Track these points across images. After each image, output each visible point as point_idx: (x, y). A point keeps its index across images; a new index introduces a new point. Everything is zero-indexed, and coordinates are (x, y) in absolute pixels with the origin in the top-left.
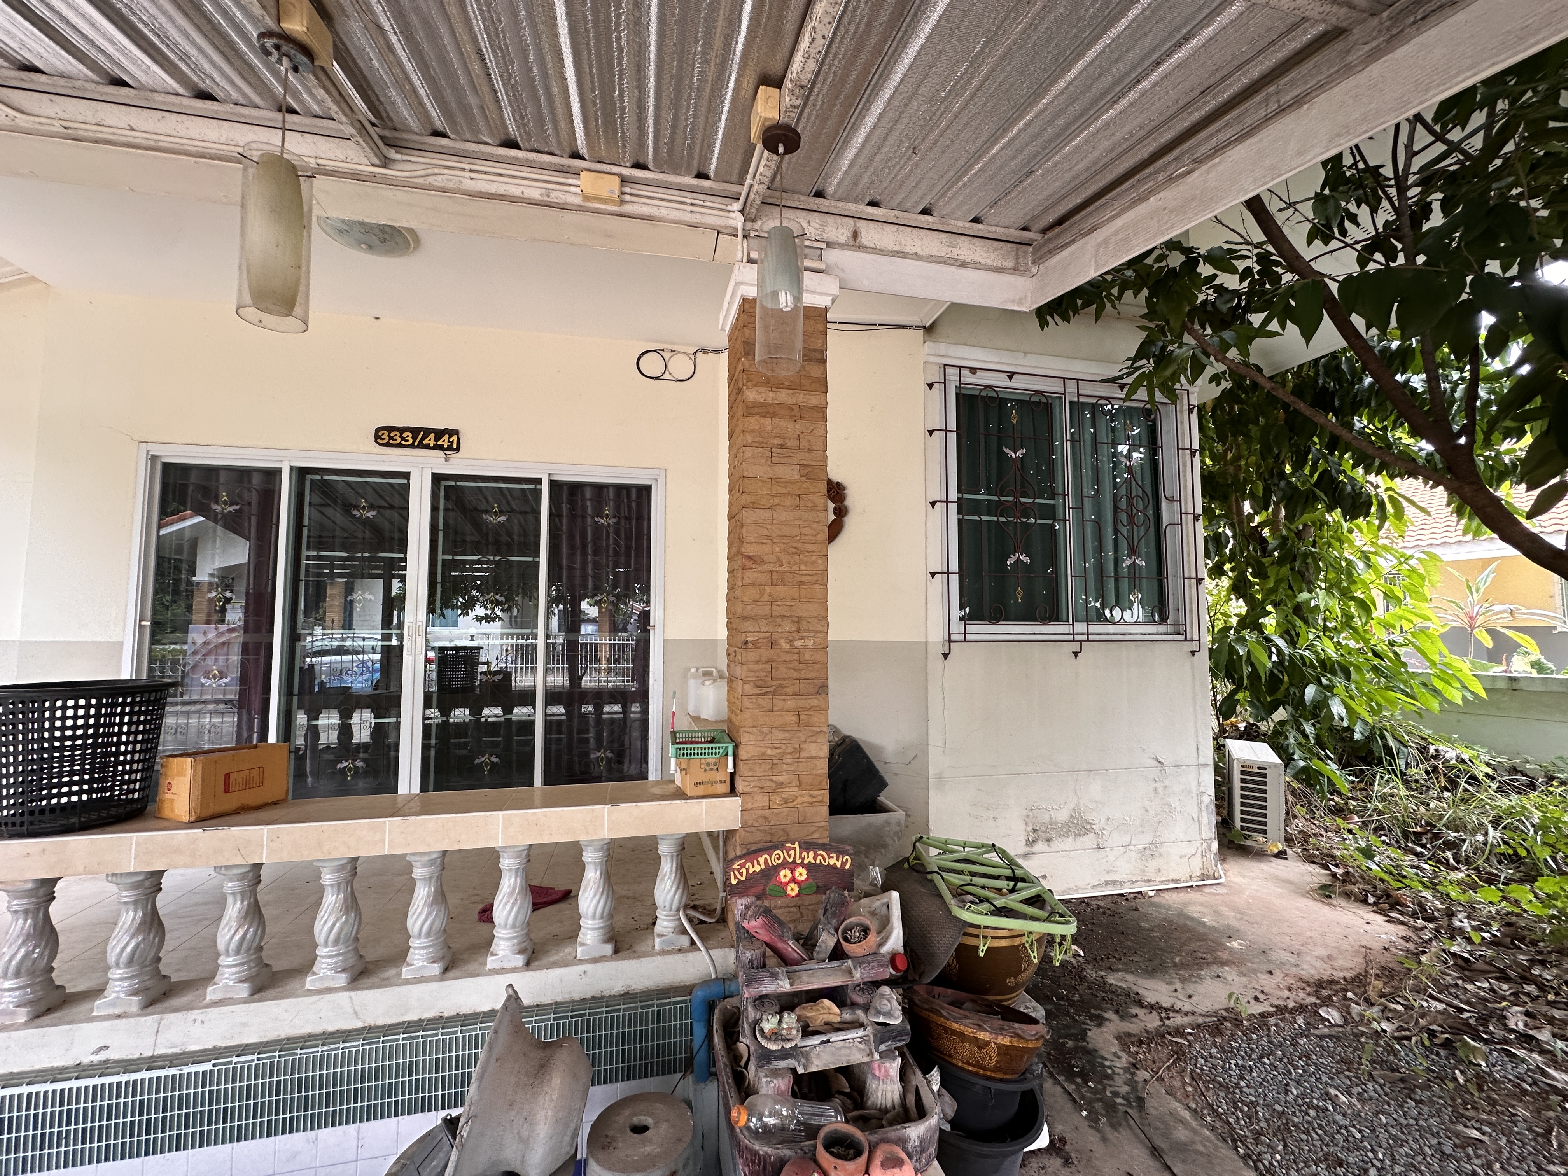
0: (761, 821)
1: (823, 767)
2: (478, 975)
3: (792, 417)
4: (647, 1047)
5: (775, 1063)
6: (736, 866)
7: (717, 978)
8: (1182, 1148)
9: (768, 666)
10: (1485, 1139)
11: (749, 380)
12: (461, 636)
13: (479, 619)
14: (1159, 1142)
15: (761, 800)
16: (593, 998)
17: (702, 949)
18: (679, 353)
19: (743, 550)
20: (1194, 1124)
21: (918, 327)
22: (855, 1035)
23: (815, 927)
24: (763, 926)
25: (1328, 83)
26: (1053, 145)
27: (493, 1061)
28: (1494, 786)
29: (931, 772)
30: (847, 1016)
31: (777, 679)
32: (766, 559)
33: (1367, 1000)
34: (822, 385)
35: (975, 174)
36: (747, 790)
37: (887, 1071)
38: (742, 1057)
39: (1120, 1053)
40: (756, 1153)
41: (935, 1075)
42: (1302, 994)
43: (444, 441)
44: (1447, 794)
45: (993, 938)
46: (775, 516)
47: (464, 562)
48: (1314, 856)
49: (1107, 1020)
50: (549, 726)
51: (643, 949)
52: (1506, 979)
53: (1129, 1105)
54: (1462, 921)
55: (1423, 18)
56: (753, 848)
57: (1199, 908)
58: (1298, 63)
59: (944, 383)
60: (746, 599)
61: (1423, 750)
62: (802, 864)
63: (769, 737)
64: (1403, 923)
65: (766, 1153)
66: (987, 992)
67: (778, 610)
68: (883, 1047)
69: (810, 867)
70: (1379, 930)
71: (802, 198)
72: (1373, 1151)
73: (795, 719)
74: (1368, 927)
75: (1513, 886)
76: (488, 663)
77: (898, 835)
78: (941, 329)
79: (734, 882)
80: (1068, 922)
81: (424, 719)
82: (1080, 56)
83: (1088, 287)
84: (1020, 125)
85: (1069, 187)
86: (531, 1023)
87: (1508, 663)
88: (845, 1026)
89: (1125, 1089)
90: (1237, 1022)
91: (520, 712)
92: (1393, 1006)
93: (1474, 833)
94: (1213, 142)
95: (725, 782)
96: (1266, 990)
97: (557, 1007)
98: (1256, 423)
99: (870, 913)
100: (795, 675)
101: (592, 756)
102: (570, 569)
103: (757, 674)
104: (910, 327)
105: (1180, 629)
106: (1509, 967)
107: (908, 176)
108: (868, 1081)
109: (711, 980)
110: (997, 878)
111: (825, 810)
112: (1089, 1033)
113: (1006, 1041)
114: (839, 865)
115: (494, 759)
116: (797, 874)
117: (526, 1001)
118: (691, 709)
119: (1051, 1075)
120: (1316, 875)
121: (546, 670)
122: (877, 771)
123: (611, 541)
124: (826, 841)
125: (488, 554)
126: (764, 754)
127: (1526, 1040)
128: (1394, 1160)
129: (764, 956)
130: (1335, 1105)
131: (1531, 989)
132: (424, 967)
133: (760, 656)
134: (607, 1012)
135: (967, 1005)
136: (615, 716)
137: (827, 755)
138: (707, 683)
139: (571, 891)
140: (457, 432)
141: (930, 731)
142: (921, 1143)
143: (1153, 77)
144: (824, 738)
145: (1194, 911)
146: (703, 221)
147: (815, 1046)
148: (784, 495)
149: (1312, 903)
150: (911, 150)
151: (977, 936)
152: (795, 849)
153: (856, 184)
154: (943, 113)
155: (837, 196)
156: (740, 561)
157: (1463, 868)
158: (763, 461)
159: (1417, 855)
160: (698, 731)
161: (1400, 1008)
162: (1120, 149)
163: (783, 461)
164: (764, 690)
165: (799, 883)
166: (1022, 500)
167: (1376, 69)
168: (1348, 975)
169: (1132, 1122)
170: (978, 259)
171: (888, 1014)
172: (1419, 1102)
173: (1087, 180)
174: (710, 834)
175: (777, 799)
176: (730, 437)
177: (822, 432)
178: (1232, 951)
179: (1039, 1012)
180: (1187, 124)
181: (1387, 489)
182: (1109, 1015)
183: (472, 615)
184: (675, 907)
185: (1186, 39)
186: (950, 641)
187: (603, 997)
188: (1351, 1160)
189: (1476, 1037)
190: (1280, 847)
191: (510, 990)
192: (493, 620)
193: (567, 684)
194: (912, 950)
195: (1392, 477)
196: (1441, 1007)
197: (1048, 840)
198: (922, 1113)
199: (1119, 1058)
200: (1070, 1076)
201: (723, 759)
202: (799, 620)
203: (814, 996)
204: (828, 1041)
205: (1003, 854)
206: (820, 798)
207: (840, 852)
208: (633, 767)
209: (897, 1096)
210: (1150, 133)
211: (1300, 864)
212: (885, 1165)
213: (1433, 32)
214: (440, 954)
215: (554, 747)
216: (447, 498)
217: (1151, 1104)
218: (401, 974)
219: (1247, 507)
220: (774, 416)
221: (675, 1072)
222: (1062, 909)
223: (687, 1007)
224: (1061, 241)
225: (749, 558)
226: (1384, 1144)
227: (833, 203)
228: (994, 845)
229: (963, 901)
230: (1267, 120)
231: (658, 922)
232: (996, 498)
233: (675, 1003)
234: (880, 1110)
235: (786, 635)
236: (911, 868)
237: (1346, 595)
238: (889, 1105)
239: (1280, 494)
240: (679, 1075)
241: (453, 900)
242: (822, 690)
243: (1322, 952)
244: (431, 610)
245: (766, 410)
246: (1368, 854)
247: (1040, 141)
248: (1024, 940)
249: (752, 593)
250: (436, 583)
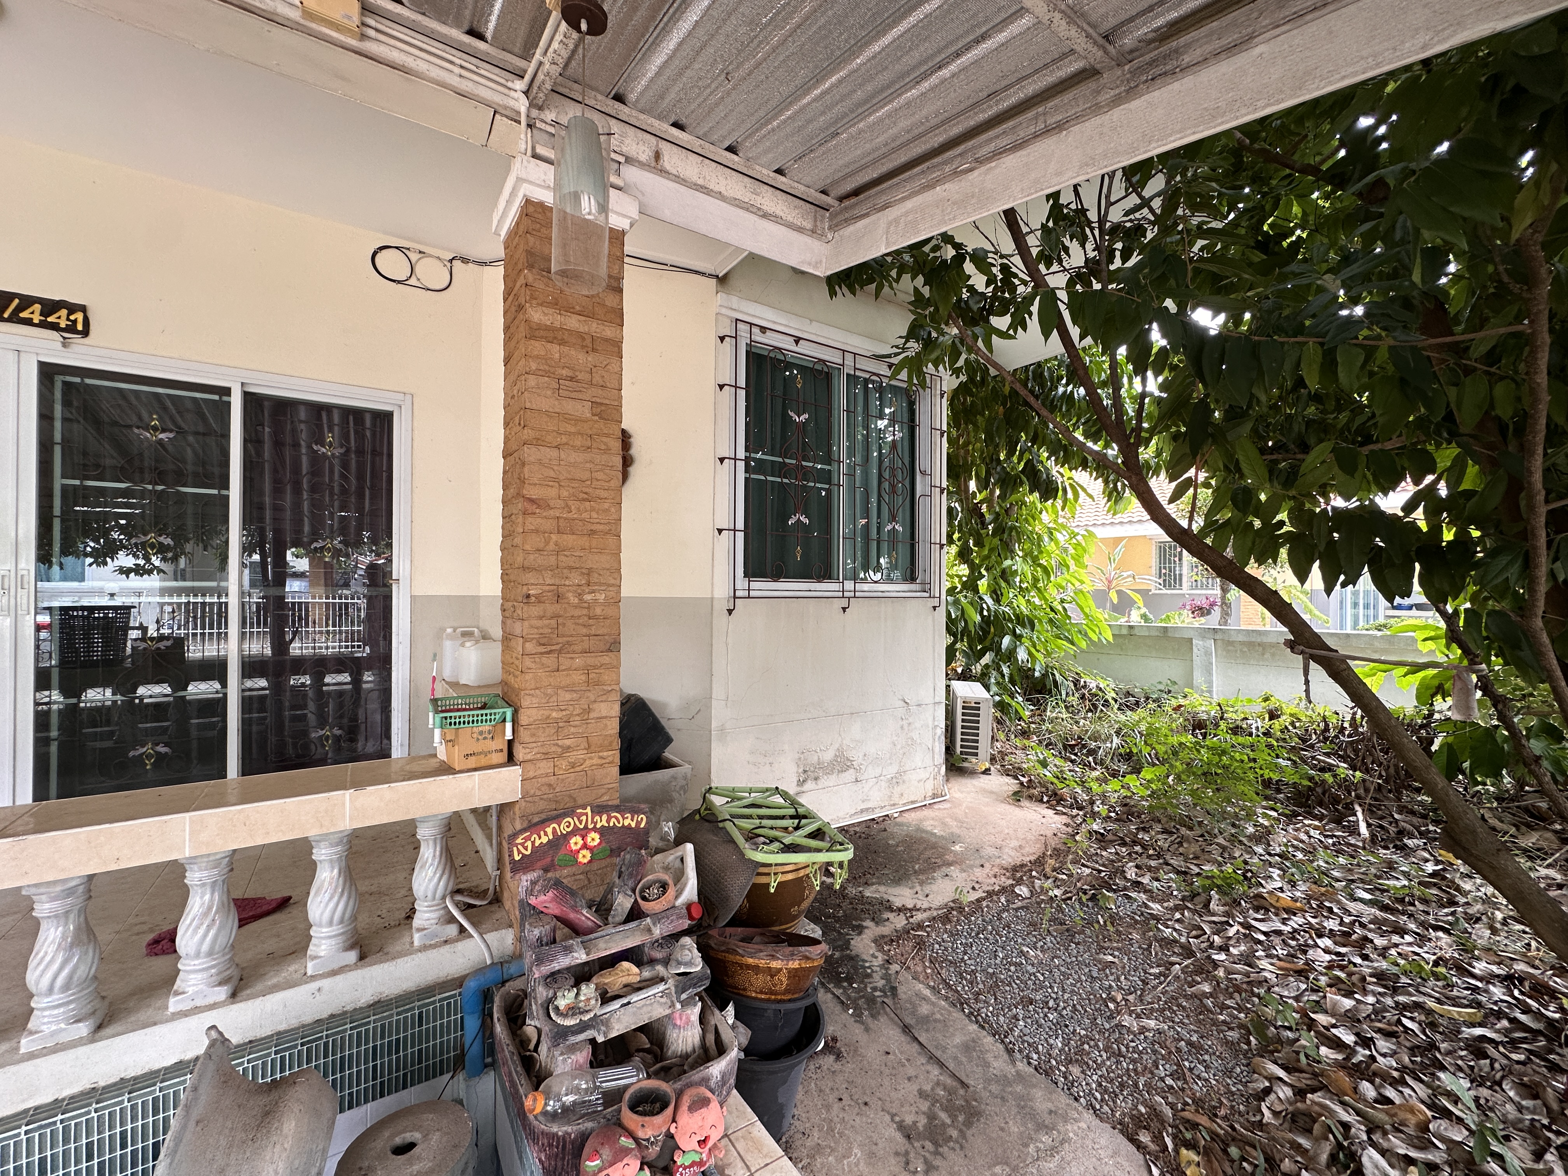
0: (545, 789)
1: (613, 727)
2: (155, 1024)
3: (583, 347)
4: (405, 1056)
5: (573, 1038)
6: (519, 841)
7: (493, 963)
8: (925, 1020)
9: (553, 622)
10: (1116, 960)
11: (533, 297)
12: (92, 592)
13: (125, 572)
14: (909, 1020)
15: (545, 767)
16: (332, 1016)
17: (475, 935)
18: (430, 256)
19: (525, 492)
20: (933, 998)
21: (711, 276)
22: (656, 991)
23: (610, 891)
24: (555, 899)
25: (1084, 116)
26: (860, 111)
27: (192, 1124)
28: (1116, 706)
29: (714, 725)
30: (647, 974)
31: (563, 636)
32: (552, 504)
33: (1045, 875)
34: (617, 317)
35: (785, 121)
36: (529, 757)
37: (688, 1018)
38: (530, 1041)
39: (877, 954)
40: (554, 1135)
41: (730, 1009)
42: (1003, 879)
43: (61, 318)
44: (1090, 714)
45: (783, 873)
46: (563, 456)
47: (102, 491)
48: (1009, 770)
49: (867, 927)
50: (248, 703)
51: (398, 948)
52: (1124, 844)
53: (886, 996)
54: (1099, 807)
55: (1152, 79)
56: (536, 819)
57: (932, 822)
58: (1061, 92)
59: (736, 338)
60: (528, 547)
61: (1076, 683)
62: (595, 829)
63: (554, 698)
64: (1064, 814)
65: (566, 1133)
66: (772, 924)
67: (564, 560)
68: (684, 996)
69: (602, 831)
70: (1050, 821)
71: (599, 97)
72: (1051, 987)
73: (584, 678)
74: (1044, 820)
75: (1128, 776)
76: (143, 629)
77: (684, 789)
78: (733, 281)
79: (517, 858)
80: (846, 849)
81: (37, 704)
82: (895, 23)
83: (873, 263)
84: (834, 79)
85: (869, 159)
86: (242, 1064)
87: (1129, 615)
88: (644, 984)
89: (881, 983)
90: (961, 909)
91: (198, 689)
92: (1061, 876)
93: (1105, 741)
94: (992, 146)
95: (501, 750)
96: (980, 880)
97: (280, 1036)
98: (983, 415)
99: (663, 868)
100: (585, 631)
101: (313, 735)
102: (277, 508)
103: (541, 631)
104: (703, 274)
105: (926, 588)
106: (1126, 835)
107: (717, 104)
108: (669, 1032)
109: (487, 967)
110: (783, 817)
111: (616, 770)
112: (852, 942)
113: (794, 964)
114: (633, 825)
115: (161, 749)
116: (589, 839)
117: (235, 1040)
118: (447, 674)
119: (823, 984)
120: (1009, 784)
121: (242, 636)
122: (663, 728)
123: (336, 476)
124: (617, 802)
125: (142, 482)
126: (548, 717)
127: (1137, 884)
128: (1064, 991)
129: (554, 930)
130: (1027, 959)
131: (1138, 848)
132: (61, 1030)
133: (545, 611)
134: (351, 1029)
135: (757, 939)
136: (345, 687)
137: (618, 714)
138: (468, 644)
139: (290, 898)
140: (83, 309)
141: (714, 686)
142: (723, 1077)
143: (953, 67)
144: (616, 697)
145: (928, 825)
146: (476, 92)
147: (615, 1011)
148: (574, 434)
149: (1008, 807)
150: (723, 76)
151: (769, 874)
152: (586, 814)
153: (662, 97)
154: (761, 42)
155: (639, 106)
156: (520, 505)
157: (1099, 768)
158: (549, 393)
159: (1072, 761)
160: (459, 697)
161: (1064, 877)
162: (916, 132)
163: (573, 395)
164: (549, 648)
165: (591, 849)
166: (804, 463)
167: (1117, 114)
168: (1032, 858)
169: (888, 1009)
170: (779, 213)
171: (689, 964)
172: (1077, 944)
173: (885, 156)
174: (474, 811)
175: (564, 764)
176: (507, 361)
177: (617, 369)
178: (955, 853)
179: (814, 931)
180: (972, 123)
181: (1069, 478)
182: (868, 923)
183: (111, 565)
184: (439, 893)
185: (983, 37)
186: (735, 597)
187: (345, 1013)
188: (1038, 998)
189: (1110, 889)
190: (987, 765)
191: (213, 1033)
192: (149, 572)
193: (268, 652)
194: (705, 897)
195: (1071, 469)
196: (1088, 871)
197: (816, 779)
198: (721, 1050)
199: (876, 957)
200: (838, 982)
201: (500, 726)
202: (590, 572)
203: (611, 962)
204: (629, 1003)
205: (785, 795)
206: (610, 759)
207: (635, 812)
208: (370, 744)
209: (697, 1040)
210: (943, 123)
211: (999, 777)
212: (692, 1109)
213: (1156, 93)
214: (89, 1008)
215: (255, 728)
216: (67, 403)
217: (901, 990)
218: (18, 1049)
219: (973, 485)
220: (562, 343)
221: (441, 1074)
222: (840, 838)
223: (456, 1002)
224: (857, 212)
225: (532, 501)
226: (1058, 981)
227: (634, 113)
228: (777, 788)
229: (756, 844)
230: (1036, 136)
231: (417, 915)
232: (781, 460)
233: (440, 1000)
234: (681, 1056)
235: (575, 588)
236: (702, 818)
237: (1035, 561)
238: (689, 1049)
239: (997, 476)
240: (447, 1076)
241: (104, 935)
242: (614, 646)
243: (1015, 843)
244: (44, 557)
245: (553, 335)
246: (1044, 764)
247: (848, 103)
248: (808, 871)
249: (533, 542)
250: (52, 517)
